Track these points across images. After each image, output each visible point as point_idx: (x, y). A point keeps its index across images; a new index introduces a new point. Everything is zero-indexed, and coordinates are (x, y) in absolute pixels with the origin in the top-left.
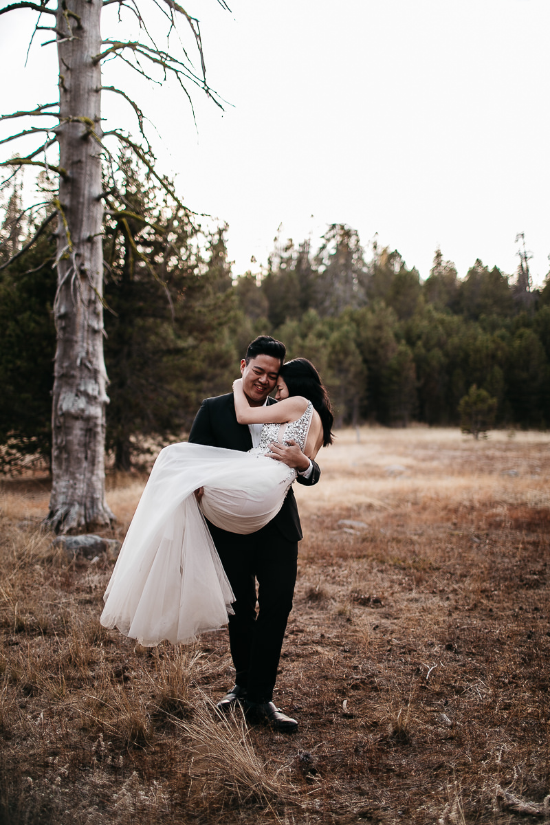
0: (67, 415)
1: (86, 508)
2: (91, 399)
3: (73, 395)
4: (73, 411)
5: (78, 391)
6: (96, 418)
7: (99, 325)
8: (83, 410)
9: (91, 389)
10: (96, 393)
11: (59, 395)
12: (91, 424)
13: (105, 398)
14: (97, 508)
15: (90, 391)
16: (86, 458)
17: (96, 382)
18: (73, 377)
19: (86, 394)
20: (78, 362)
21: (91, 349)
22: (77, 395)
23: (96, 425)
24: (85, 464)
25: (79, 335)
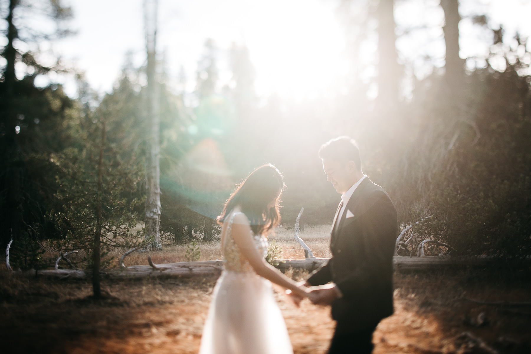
0: (147, 218)
1: (153, 245)
2: (155, 213)
3: (150, 212)
4: (149, 217)
5: (151, 211)
6: (156, 219)
7: (159, 191)
8: (152, 217)
9: (155, 210)
10: (156, 212)
11: (146, 212)
12: (155, 220)
13: (160, 212)
14: (156, 245)
15: (154, 211)
16: (153, 230)
17: (156, 208)
18: (150, 207)
19: (153, 212)
20: (151, 203)
21: (155, 199)
22: (151, 212)
23: (156, 221)
24: (153, 232)
25: (151, 195)
